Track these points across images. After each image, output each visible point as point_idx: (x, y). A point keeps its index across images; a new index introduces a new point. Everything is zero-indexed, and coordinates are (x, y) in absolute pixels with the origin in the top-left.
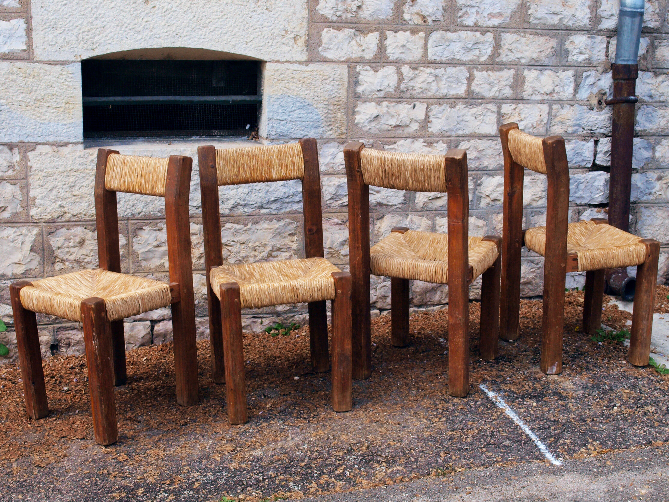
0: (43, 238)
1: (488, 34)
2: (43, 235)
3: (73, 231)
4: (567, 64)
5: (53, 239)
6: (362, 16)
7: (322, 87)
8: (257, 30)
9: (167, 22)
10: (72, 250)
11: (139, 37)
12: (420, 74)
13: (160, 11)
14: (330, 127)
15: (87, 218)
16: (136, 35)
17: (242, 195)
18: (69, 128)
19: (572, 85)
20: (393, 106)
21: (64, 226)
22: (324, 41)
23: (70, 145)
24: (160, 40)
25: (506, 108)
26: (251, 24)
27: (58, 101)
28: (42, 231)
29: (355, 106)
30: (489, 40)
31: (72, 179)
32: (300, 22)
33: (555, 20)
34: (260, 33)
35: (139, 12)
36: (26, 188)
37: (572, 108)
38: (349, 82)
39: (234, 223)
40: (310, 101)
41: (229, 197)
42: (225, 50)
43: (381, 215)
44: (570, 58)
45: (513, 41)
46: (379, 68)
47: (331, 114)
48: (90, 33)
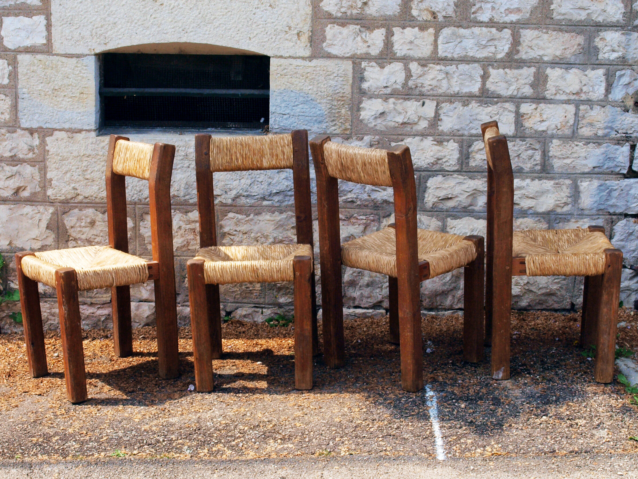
0: (58, 217)
1: (506, 30)
2: (57, 214)
3: (85, 212)
4: (597, 62)
5: (67, 219)
6: (368, 12)
7: (325, 82)
8: (260, 26)
9: (174, 19)
10: (84, 230)
11: (148, 32)
12: (429, 71)
13: (167, 8)
14: (334, 123)
15: (97, 200)
16: (145, 31)
17: (245, 186)
18: (83, 116)
19: (604, 85)
20: (401, 103)
21: (76, 207)
22: (328, 37)
23: (84, 132)
24: (167, 35)
25: (526, 108)
26: (255, 21)
27: (73, 91)
28: (57, 210)
29: (360, 102)
30: (506, 37)
31: (85, 164)
32: (303, 18)
33: (582, 16)
34: (263, 29)
35: (147, 9)
36: (43, 170)
37: (603, 109)
38: (354, 77)
39: (237, 213)
40: (313, 96)
41: (231, 187)
42: (229, 46)
43: (388, 214)
44: (600, 56)
45: (533, 37)
46: (386, 64)
47: (335, 109)
48: (103, 29)
